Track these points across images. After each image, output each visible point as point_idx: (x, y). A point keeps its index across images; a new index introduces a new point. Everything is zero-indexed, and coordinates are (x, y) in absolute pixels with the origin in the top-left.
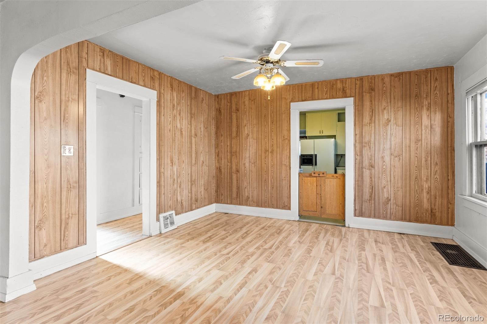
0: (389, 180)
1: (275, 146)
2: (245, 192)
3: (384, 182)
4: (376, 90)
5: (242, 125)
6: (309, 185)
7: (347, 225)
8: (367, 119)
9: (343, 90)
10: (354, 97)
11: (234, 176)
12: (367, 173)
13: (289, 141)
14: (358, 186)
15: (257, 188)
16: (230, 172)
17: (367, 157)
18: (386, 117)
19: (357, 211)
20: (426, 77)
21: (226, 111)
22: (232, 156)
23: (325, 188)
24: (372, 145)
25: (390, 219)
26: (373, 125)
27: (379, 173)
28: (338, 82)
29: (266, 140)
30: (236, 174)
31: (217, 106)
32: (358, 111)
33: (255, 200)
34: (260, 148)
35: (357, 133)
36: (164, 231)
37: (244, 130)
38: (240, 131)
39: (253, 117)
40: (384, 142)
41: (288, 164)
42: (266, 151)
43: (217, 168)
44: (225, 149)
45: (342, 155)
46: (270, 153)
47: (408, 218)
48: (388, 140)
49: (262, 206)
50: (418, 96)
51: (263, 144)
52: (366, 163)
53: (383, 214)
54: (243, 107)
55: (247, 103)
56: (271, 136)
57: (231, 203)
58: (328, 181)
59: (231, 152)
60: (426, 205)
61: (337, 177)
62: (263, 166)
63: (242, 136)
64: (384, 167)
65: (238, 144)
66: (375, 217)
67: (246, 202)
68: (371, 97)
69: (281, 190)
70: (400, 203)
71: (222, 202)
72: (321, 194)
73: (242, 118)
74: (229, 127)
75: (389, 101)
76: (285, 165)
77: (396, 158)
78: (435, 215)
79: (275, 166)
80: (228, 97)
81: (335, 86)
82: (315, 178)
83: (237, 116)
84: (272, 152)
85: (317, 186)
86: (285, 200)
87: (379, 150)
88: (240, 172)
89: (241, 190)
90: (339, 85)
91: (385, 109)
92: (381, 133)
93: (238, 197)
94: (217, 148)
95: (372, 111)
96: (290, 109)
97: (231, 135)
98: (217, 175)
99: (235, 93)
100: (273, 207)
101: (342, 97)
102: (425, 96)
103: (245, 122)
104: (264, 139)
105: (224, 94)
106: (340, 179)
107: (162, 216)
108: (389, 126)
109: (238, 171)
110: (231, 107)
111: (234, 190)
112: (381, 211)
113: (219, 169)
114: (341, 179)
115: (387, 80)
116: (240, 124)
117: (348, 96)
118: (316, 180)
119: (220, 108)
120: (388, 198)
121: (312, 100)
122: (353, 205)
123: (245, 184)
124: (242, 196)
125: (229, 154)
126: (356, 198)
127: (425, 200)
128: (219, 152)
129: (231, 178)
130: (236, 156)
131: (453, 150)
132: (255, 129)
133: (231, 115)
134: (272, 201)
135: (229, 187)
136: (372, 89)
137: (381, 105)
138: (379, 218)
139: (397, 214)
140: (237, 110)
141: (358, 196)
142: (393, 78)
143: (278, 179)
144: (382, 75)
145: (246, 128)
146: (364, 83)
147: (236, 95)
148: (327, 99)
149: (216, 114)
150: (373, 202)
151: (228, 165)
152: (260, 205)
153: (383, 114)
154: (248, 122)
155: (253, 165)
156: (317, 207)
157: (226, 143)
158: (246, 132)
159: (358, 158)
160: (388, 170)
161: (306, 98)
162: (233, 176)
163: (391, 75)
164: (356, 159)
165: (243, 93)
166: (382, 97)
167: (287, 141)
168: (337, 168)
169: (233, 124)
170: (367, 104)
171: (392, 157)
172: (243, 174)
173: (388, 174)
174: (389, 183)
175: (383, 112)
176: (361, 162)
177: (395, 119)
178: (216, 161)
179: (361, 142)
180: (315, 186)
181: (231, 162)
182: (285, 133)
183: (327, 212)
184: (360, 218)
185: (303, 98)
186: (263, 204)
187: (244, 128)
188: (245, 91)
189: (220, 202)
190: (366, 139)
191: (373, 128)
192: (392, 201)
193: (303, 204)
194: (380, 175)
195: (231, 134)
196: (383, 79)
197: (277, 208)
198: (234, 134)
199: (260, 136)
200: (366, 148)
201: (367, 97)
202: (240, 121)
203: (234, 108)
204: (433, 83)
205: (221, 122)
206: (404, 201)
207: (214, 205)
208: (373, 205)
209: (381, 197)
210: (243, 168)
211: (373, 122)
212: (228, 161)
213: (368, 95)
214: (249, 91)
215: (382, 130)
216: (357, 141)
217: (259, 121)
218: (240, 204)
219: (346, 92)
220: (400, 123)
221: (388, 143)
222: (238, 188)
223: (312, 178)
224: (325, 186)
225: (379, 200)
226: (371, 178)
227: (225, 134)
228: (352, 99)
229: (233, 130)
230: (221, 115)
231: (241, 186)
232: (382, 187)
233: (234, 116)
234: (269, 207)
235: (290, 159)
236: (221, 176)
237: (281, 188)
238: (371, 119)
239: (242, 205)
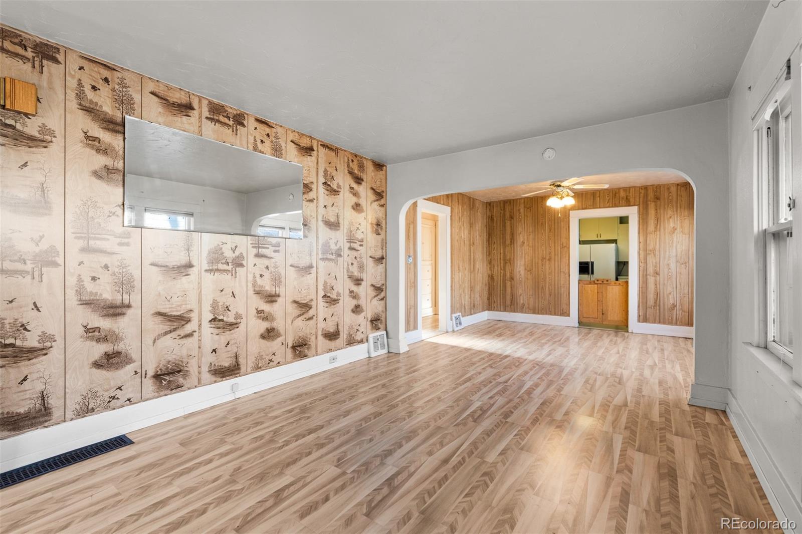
0: (675, 286)
1: (553, 254)
2: (520, 300)
3: (669, 289)
4: (662, 199)
5: (516, 233)
6: (590, 292)
7: (630, 330)
8: (651, 227)
9: (627, 198)
10: (639, 205)
11: (508, 284)
12: (651, 280)
13: (568, 248)
14: (642, 293)
15: (534, 296)
16: (503, 280)
17: (651, 264)
18: (672, 225)
19: (641, 317)
21: (499, 219)
22: (505, 263)
23: (607, 295)
24: (657, 253)
25: (676, 324)
26: (658, 233)
27: (664, 280)
28: (621, 190)
29: (543, 247)
30: (511, 281)
31: (489, 214)
32: (643, 219)
33: (531, 306)
34: (537, 256)
35: (641, 241)
36: (456, 329)
37: (520, 238)
38: (515, 238)
39: (528, 225)
40: (669, 249)
41: (567, 271)
42: (543, 259)
43: (489, 276)
44: (497, 257)
45: (625, 262)
46: (548, 260)
48: (674, 248)
49: (538, 313)
51: (539, 252)
52: (651, 270)
53: (668, 319)
54: (518, 214)
55: (522, 210)
56: (549, 244)
57: (505, 310)
58: (608, 288)
59: (504, 260)
61: (619, 284)
62: (540, 273)
63: (517, 243)
64: (670, 274)
65: (513, 251)
66: (659, 322)
67: (522, 309)
68: (656, 206)
69: (560, 297)
70: (686, 309)
71: (495, 310)
72: (602, 301)
73: (517, 226)
74: (502, 234)
75: (675, 209)
76: (564, 272)
77: (682, 266)
79: (553, 274)
80: (502, 205)
81: (617, 195)
82: (596, 286)
83: (511, 224)
84: (550, 260)
85: (598, 293)
86: (564, 306)
87: (664, 258)
88: (515, 279)
89: (515, 297)
90: (622, 194)
91: (670, 217)
92: (667, 241)
93: (513, 304)
94: (489, 255)
95: (658, 219)
96: (569, 216)
97: (504, 243)
98: (489, 283)
99: (510, 201)
100: (551, 314)
101: (626, 206)
103: (520, 229)
104: (541, 247)
105: (497, 202)
106: (623, 286)
107: (454, 315)
108: (676, 234)
109: (512, 279)
110: (504, 215)
111: (508, 298)
112: (667, 317)
113: (491, 277)
114: (624, 286)
115: (673, 189)
117: (631, 204)
119: (492, 216)
120: (673, 304)
121: (593, 208)
122: (637, 312)
123: (520, 291)
124: (517, 303)
125: (502, 261)
126: (640, 304)
128: (491, 259)
129: (505, 286)
130: (511, 264)
132: (531, 237)
133: (505, 223)
134: (549, 308)
135: (503, 294)
136: (657, 198)
137: (667, 214)
138: (664, 323)
139: (683, 320)
140: (512, 218)
141: (643, 303)
142: (679, 187)
143: (556, 287)
144: (668, 185)
145: (521, 235)
146: (649, 192)
147: (510, 203)
148: (609, 207)
150: (658, 308)
151: (501, 273)
152: (537, 311)
153: (668, 223)
154: (524, 229)
155: (529, 273)
156: (598, 314)
157: (499, 251)
158: (521, 240)
159: (642, 265)
160: (674, 276)
161: (587, 207)
163: (678, 185)
164: (640, 266)
165: (518, 201)
166: (668, 206)
167: (566, 249)
168: (619, 277)
169: (507, 231)
170: (652, 212)
171: (678, 264)
172: (518, 281)
173: (674, 280)
174: (675, 289)
175: (668, 220)
176: (646, 269)
177: (682, 227)
178: (488, 269)
179: (646, 250)
180: (596, 293)
181: (505, 270)
182: (564, 241)
183: (609, 319)
184: (645, 324)
185: (584, 207)
186: (540, 312)
187: (519, 236)
188: (520, 199)
189: (493, 309)
190: (651, 247)
191: (658, 236)
192: (677, 307)
193: (583, 311)
194: (666, 282)
195: (505, 242)
196: (669, 189)
197: (555, 314)
198: (508, 242)
199: (537, 244)
200: (650, 256)
201: (652, 206)
202: (515, 229)
203: (508, 215)
205: (493, 229)
206: (690, 307)
207: (486, 312)
208: (658, 311)
209: (666, 303)
210: (518, 275)
211: (658, 230)
212: (501, 269)
213: (653, 204)
214: (525, 198)
215: (667, 238)
216: (641, 249)
217: (535, 229)
218: (514, 312)
219: (629, 201)
220: (686, 231)
221: (674, 250)
222: (513, 295)
224: (606, 293)
225: (664, 306)
226: (656, 285)
227: (498, 242)
228: (636, 208)
229: (506, 237)
230: (493, 222)
231: (515, 292)
232: (668, 293)
233: (508, 223)
234: (546, 314)
235: (569, 267)
236: (494, 283)
237: (559, 295)
238: (656, 228)
239: (517, 312)
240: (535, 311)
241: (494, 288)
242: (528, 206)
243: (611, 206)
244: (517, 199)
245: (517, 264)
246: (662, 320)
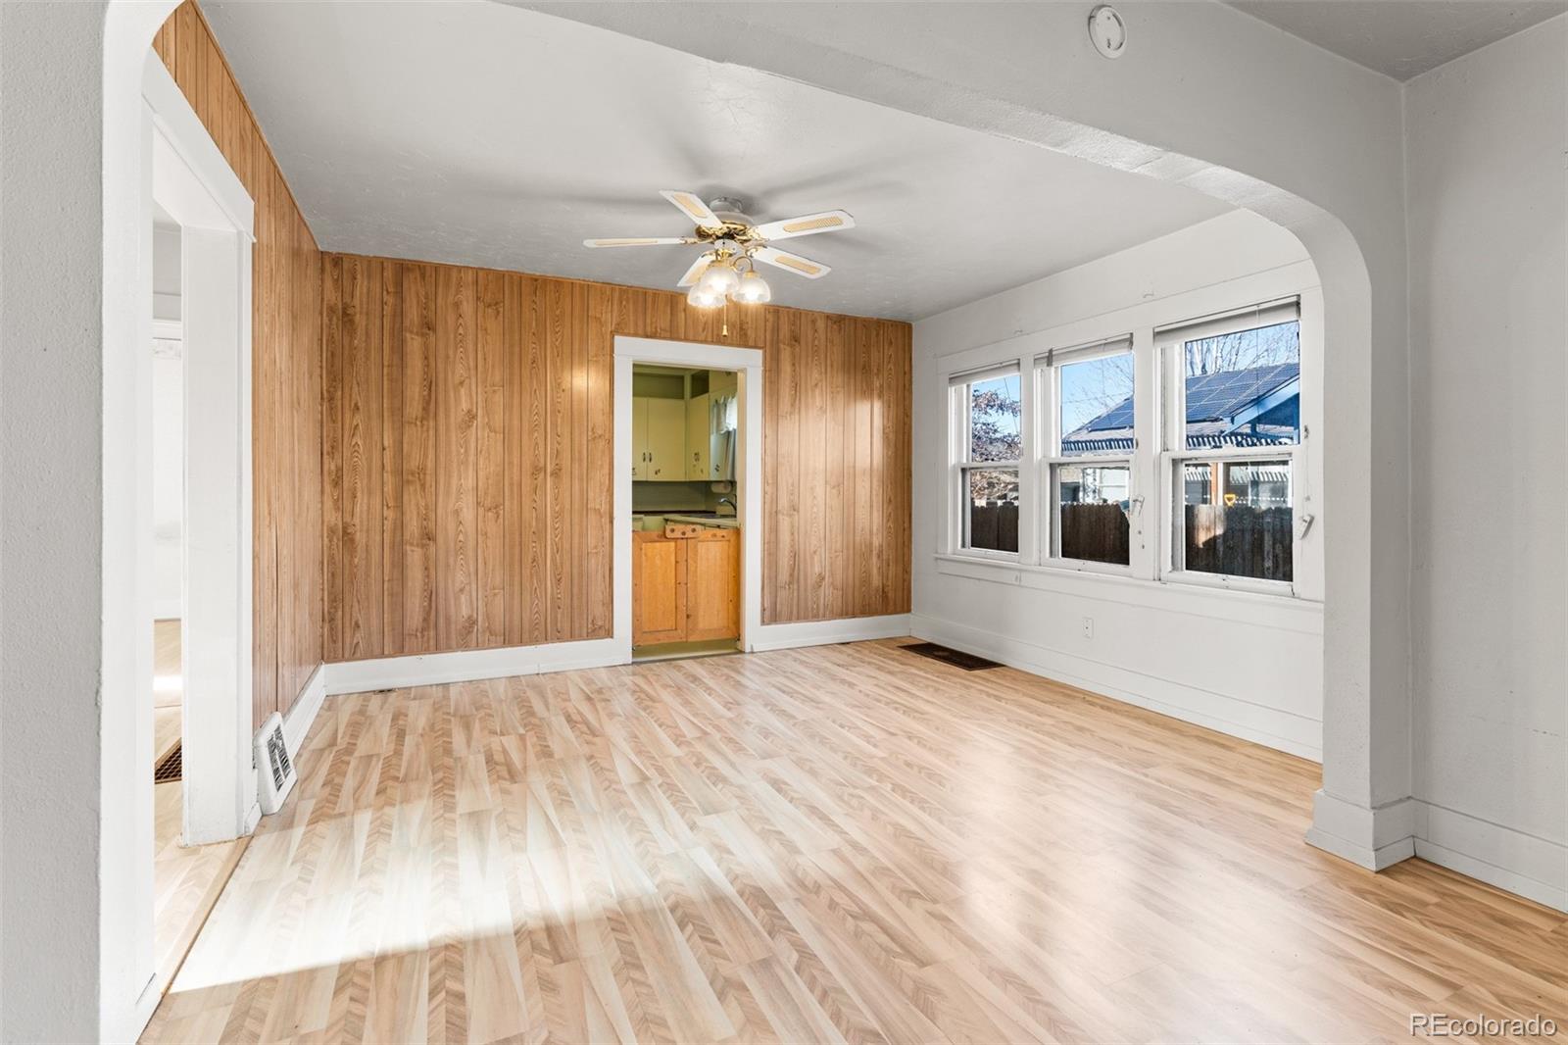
0: (822, 535)
1: (566, 455)
2: (458, 606)
3: (814, 542)
4: (802, 343)
5: (446, 380)
6: (658, 562)
7: (746, 649)
8: (785, 402)
9: (741, 328)
10: (763, 348)
11: (415, 556)
12: (785, 523)
13: (610, 441)
14: (770, 554)
15: (507, 587)
16: (392, 543)
17: (785, 489)
18: (818, 402)
19: (767, 613)
20: (878, 335)
21: (378, 322)
22: (401, 484)
23: (696, 567)
24: (794, 463)
25: (824, 618)
26: (797, 416)
27: (806, 523)
29: (536, 434)
30: (423, 546)
31: (331, 295)
32: (771, 382)
33: (498, 626)
34: (516, 461)
37: (457, 400)
38: (441, 398)
39: (490, 360)
40: (814, 456)
41: (604, 508)
42: (537, 470)
43: (332, 531)
44: (369, 460)
46: (552, 475)
47: (850, 612)
49: (521, 643)
50: (866, 369)
51: (525, 449)
52: (784, 502)
53: (813, 609)
54: (451, 319)
55: (468, 308)
56: (555, 425)
57: (400, 651)
58: (702, 548)
59: (399, 472)
60: (876, 581)
61: (723, 537)
62: (526, 515)
63: (447, 416)
64: (815, 509)
65: (431, 443)
66: (799, 619)
67: (467, 638)
68: (793, 355)
69: (584, 584)
70: (838, 583)
71: (358, 655)
72: (686, 584)
73: (447, 357)
74: (391, 380)
75: (823, 370)
76: (598, 512)
77: (834, 491)
78: (887, 597)
79: (567, 516)
80: (389, 274)
82: (673, 544)
83: (426, 347)
84: (556, 474)
85: (677, 562)
86: (598, 610)
87: (806, 474)
88: (440, 539)
89: (441, 601)
91: (816, 386)
92: (810, 437)
93: (432, 624)
94: (332, 454)
95: (796, 387)
96: (612, 351)
97: (399, 411)
98: (332, 557)
99: (421, 269)
100: (560, 639)
101: (739, 346)
102: (875, 371)
103: (460, 371)
104: (531, 433)
105: (369, 260)
106: (729, 541)
108: (824, 421)
109: (428, 536)
110: (399, 313)
111: (415, 603)
112: (810, 605)
113: (345, 537)
114: (732, 540)
115: (821, 324)
116: (441, 376)
117: (750, 344)
118: (676, 546)
119: (345, 307)
120: (820, 574)
121: (672, 338)
122: (760, 601)
123: (460, 578)
124: (448, 619)
125: (388, 477)
126: (766, 581)
127: (875, 571)
128: (340, 469)
129: (400, 564)
130: (423, 486)
131: (910, 475)
132: (499, 398)
133: (403, 341)
134: (555, 621)
135: (392, 595)
136: (796, 339)
137: (811, 376)
138: (806, 619)
139: (834, 605)
140: (428, 326)
141: (770, 578)
142: (829, 323)
143: (576, 553)
144: (812, 313)
145: (463, 391)
146: (781, 322)
147: (423, 277)
148: (705, 342)
149: (329, 327)
150: (795, 586)
152: (516, 637)
153: (813, 397)
154: (473, 372)
155: (490, 515)
156: (679, 617)
157: (376, 437)
158: (465, 405)
159: (769, 489)
160: (822, 515)
161: (656, 331)
162: (409, 559)
163: (828, 317)
164: (765, 493)
165: (454, 274)
166: (812, 361)
167: (601, 444)
169: (409, 372)
170: (786, 368)
171: (828, 488)
172: (452, 545)
173: (821, 523)
174: (823, 542)
175: (813, 391)
176: (775, 500)
177: (832, 409)
178: (329, 504)
179: (775, 455)
180: (674, 563)
181: (400, 506)
182: (598, 419)
183: (701, 626)
184: (772, 627)
185: (649, 329)
186: (526, 636)
187: (456, 391)
188: (460, 269)
189: (346, 656)
190: (784, 449)
191: (796, 425)
192: (826, 580)
193: (641, 616)
194: (809, 528)
195: (402, 409)
196: (814, 322)
197: (572, 637)
198: (414, 408)
199: (516, 422)
200: (783, 469)
201: (786, 354)
202: (441, 366)
203: (413, 314)
204: (886, 347)
205: (352, 359)
206: (845, 577)
207: (323, 671)
208: (795, 594)
209: (810, 573)
210: (451, 526)
211: (796, 409)
212: (384, 504)
213: (788, 349)
214: (477, 270)
215: (810, 430)
216: (768, 452)
217: (511, 374)
218: (438, 649)
219: (746, 336)
220: (840, 418)
221: (822, 458)
222: (430, 595)
223: (664, 544)
224: (696, 562)
225: (806, 579)
226: (792, 534)
227: (374, 406)
228: (760, 352)
229: (408, 393)
230: (352, 333)
231: (441, 586)
232: (812, 551)
233: (414, 344)
234: (546, 640)
235: (612, 495)
236: (352, 557)
237: (585, 578)
238: (792, 405)
239: (449, 649)
240: (511, 637)
241: (353, 576)
242: (488, 298)
243: (710, 339)
244: (449, 268)
245: (448, 484)
246: (802, 614)
